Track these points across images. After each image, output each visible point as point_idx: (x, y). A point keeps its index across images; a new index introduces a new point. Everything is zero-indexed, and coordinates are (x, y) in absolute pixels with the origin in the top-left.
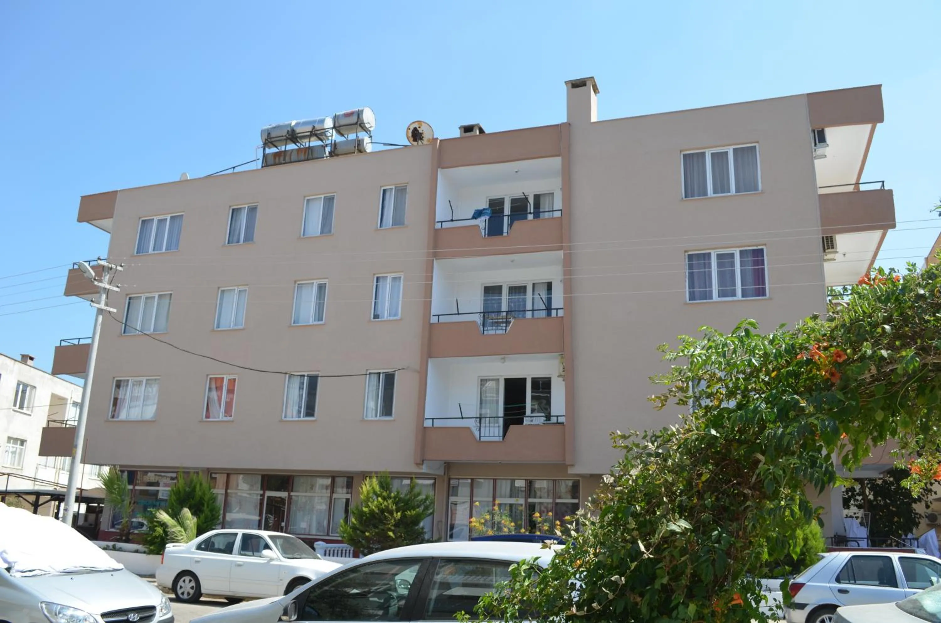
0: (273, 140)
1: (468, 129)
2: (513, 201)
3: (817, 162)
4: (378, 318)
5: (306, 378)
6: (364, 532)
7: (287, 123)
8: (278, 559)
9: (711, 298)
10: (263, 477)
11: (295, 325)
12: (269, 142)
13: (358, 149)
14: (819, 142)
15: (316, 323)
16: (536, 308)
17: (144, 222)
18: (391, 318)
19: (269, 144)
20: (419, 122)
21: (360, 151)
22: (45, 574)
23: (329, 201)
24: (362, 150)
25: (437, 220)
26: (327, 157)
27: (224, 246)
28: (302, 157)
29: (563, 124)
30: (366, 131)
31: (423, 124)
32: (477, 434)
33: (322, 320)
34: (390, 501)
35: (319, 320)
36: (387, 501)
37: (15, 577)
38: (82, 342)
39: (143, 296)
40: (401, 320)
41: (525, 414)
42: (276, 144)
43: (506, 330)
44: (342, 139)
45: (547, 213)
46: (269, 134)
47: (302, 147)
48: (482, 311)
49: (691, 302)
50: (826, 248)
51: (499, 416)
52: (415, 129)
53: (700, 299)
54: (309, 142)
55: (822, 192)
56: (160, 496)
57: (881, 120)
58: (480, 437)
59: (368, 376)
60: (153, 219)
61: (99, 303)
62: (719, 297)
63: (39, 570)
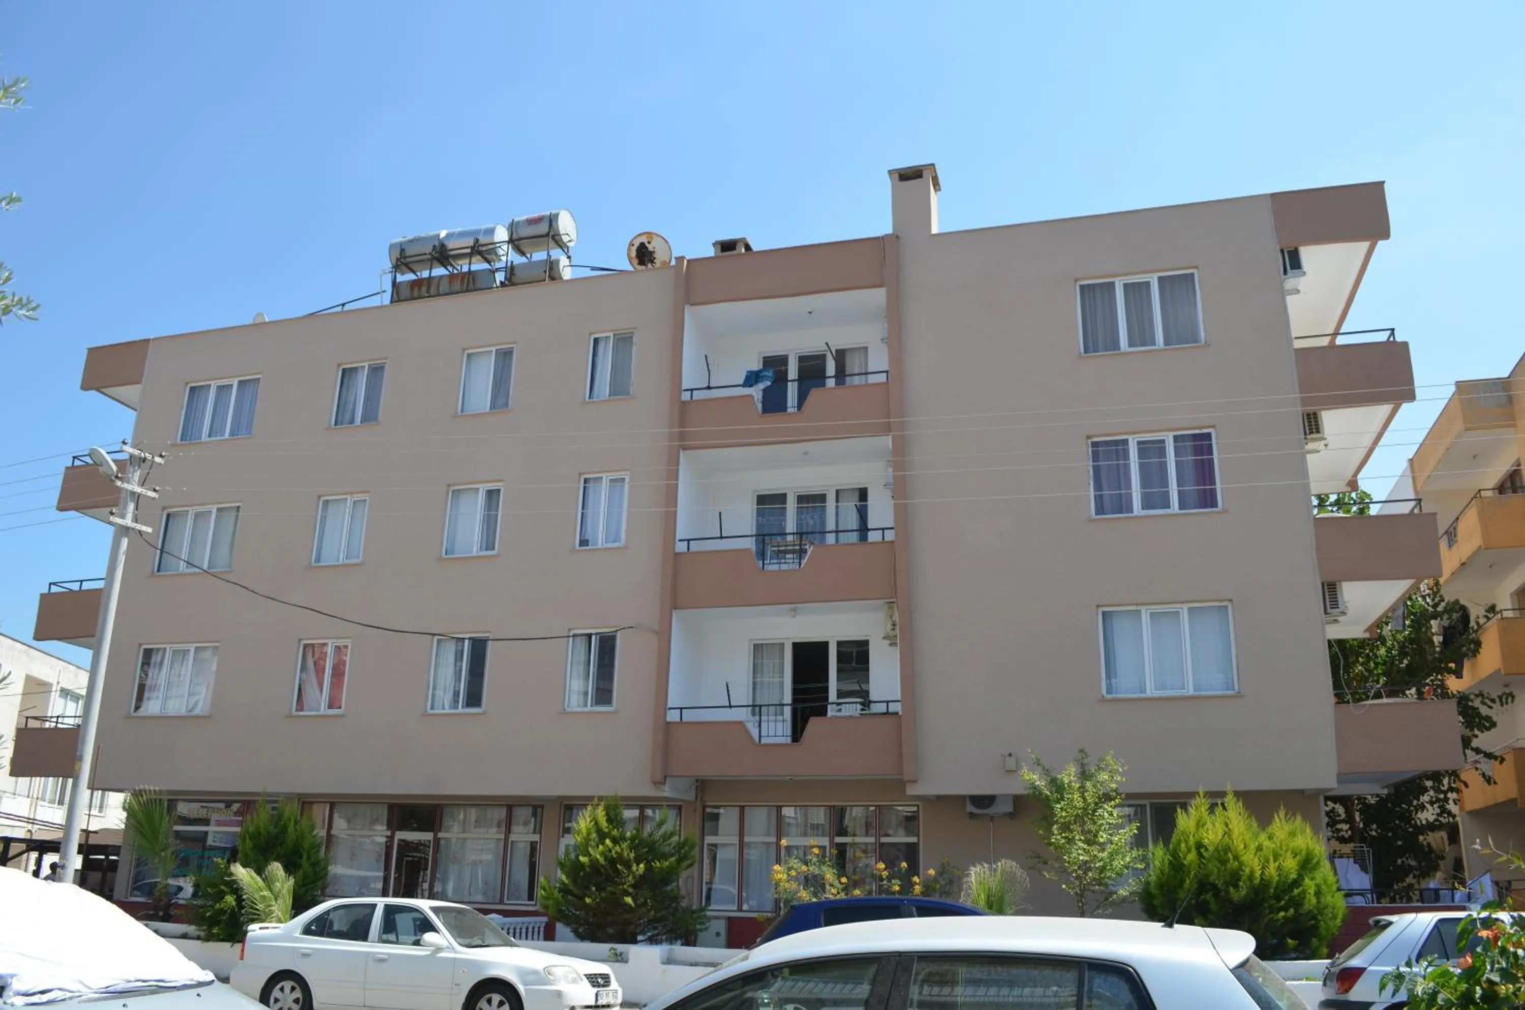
0: (409, 260)
1: (727, 246)
2: (802, 359)
3: (1290, 299)
4: (587, 545)
5: (467, 642)
6: (581, 898)
7: (432, 233)
8: (451, 948)
9: (1130, 510)
10: (392, 807)
11: (448, 556)
12: (403, 263)
13: (549, 276)
14: (1291, 269)
15: (484, 553)
16: (840, 528)
17: (193, 389)
18: (610, 545)
19: (403, 267)
20: (649, 234)
21: (552, 278)
22: (71, 998)
23: (505, 356)
24: (556, 276)
25: (683, 388)
26: (497, 287)
27: (329, 428)
28: (457, 286)
29: (887, 235)
30: (561, 247)
31: (654, 237)
32: (754, 732)
33: (493, 549)
34: (625, 845)
35: (487, 549)
36: (620, 846)
37: (13, 1005)
38: (86, 586)
39: (192, 512)
40: (626, 547)
41: (827, 700)
42: (413, 266)
43: (800, 564)
44: (524, 260)
45: (856, 377)
46: (402, 250)
47: (455, 271)
48: (754, 533)
49: (1098, 517)
50: (1308, 431)
51: (785, 702)
52: (642, 246)
53: (1113, 513)
54: (470, 264)
55: (1298, 344)
56: (210, 841)
57: (1385, 234)
58: (760, 737)
59: (571, 639)
60: (210, 385)
61: (123, 516)
62: (1143, 509)
63: (60, 989)
